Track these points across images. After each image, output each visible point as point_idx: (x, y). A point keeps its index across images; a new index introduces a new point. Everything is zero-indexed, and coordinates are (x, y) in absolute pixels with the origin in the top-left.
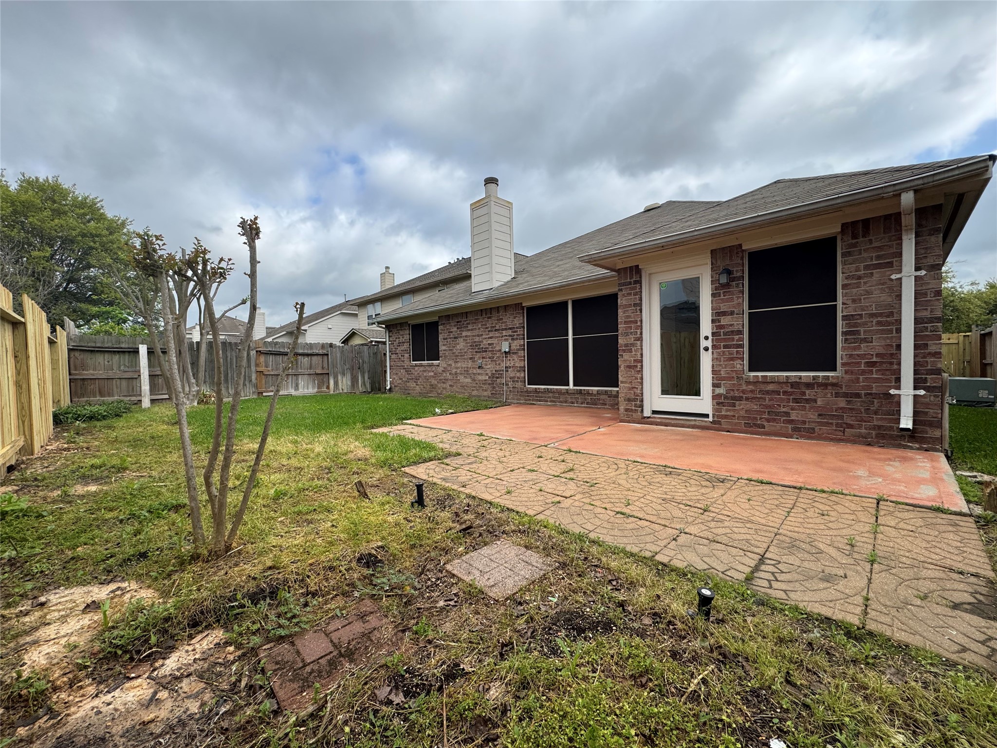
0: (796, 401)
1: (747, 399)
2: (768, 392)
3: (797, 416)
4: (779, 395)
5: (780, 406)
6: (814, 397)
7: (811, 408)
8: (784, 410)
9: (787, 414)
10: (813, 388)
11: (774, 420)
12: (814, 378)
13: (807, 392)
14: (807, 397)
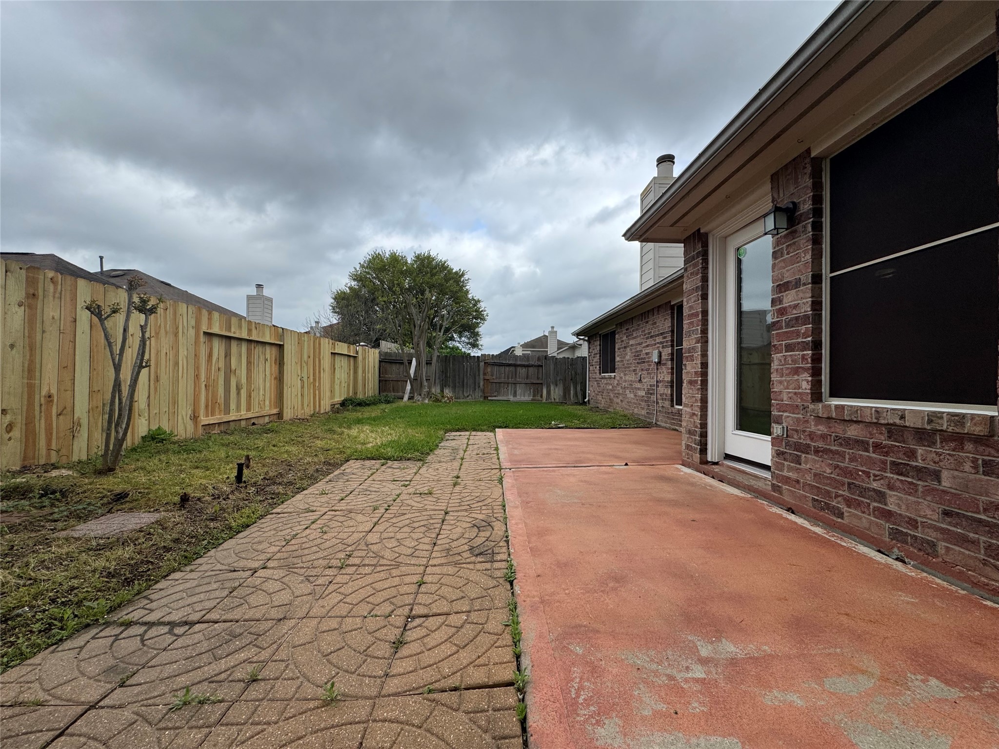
0: (897, 468)
1: (817, 451)
2: (848, 442)
3: (899, 506)
4: (867, 450)
5: (868, 474)
6: (932, 466)
7: (929, 491)
8: (875, 485)
9: (881, 496)
10: (933, 444)
11: (859, 504)
12: (933, 417)
13: (920, 451)
14: (920, 463)
